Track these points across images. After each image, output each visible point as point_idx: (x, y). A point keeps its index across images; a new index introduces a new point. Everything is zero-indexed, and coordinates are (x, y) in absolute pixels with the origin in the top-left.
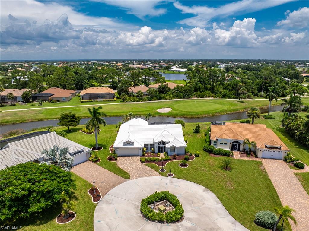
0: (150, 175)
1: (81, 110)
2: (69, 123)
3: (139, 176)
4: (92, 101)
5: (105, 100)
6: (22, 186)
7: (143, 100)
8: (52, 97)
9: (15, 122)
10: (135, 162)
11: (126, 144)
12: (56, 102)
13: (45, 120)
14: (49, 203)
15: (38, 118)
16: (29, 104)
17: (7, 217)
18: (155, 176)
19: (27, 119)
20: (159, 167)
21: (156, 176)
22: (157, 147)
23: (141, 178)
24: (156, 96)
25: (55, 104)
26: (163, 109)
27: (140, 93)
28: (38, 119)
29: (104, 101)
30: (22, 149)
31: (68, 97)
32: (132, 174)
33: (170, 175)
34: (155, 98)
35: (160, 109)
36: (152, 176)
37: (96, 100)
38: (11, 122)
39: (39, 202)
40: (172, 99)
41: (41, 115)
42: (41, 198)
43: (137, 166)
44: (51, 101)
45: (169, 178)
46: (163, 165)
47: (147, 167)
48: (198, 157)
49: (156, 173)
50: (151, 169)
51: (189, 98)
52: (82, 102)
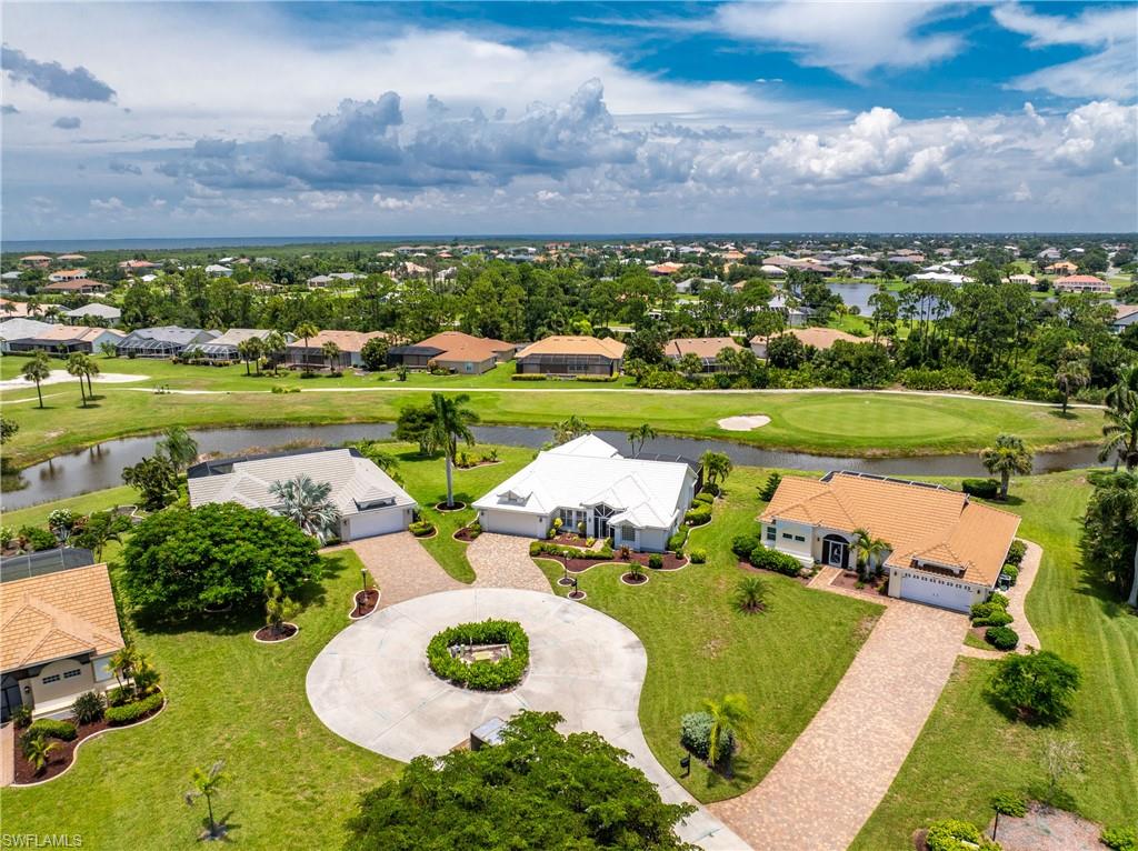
1: (498, 403)
2: (416, 434)
3: (496, 583)
4: (543, 379)
5: (581, 376)
6: (191, 544)
7: (698, 383)
8: (437, 358)
9: (316, 421)
10: (517, 551)
11: (507, 499)
12: (445, 374)
13: (390, 422)
14: (239, 590)
15: (374, 415)
16: (376, 375)
17: (158, 600)
19: (347, 414)
20: (565, 572)
22: (591, 520)
23: (498, 590)
24: (749, 375)
25: (439, 381)
26: (744, 418)
27: (692, 360)
28: (374, 418)
29: (579, 380)
30: (257, 480)
31: (480, 360)
33: (574, 595)
34: (744, 380)
35: (734, 418)
37: (557, 376)
38: (307, 418)
39: (222, 585)
40: (805, 387)
41: (385, 407)
42: (226, 575)
44: (433, 369)
46: (577, 569)
47: (536, 568)
48: (697, 565)
49: (546, 584)
51: (872, 388)
52: (515, 379)
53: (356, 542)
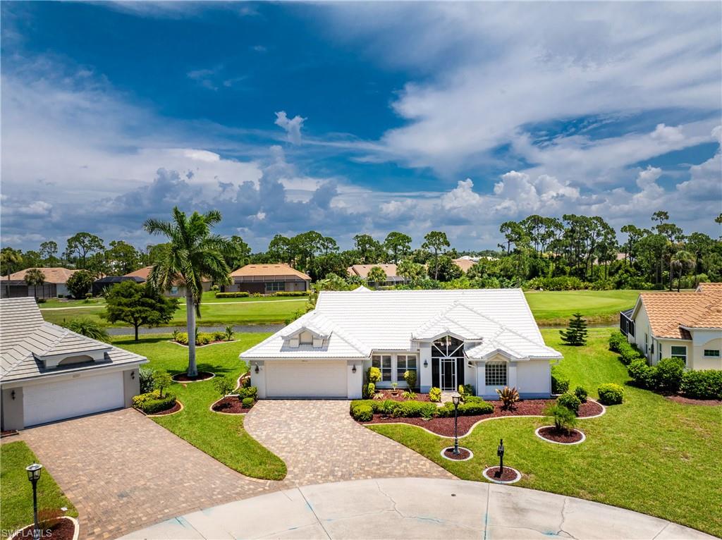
0: (390, 473)
3: (332, 473)
4: (246, 296)
5: (281, 293)
10: (329, 419)
11: (295, 343)
18: (417, 476)
20: (439, 439)
21: (426, 475)
22: (426, 364)
23: (340, 484)
29: (279, 295)
32: (298, 462)
33: (499, 474)
36: (400, 475)
37: (258, 294)
43: (334, 431)
45: (497, 488)
46: (456, 433)
47: (380, 438)
48: (615, 408)
49: (426, 464)
50: (399, 446)
52: (219, 297)
53: (33, 431)
